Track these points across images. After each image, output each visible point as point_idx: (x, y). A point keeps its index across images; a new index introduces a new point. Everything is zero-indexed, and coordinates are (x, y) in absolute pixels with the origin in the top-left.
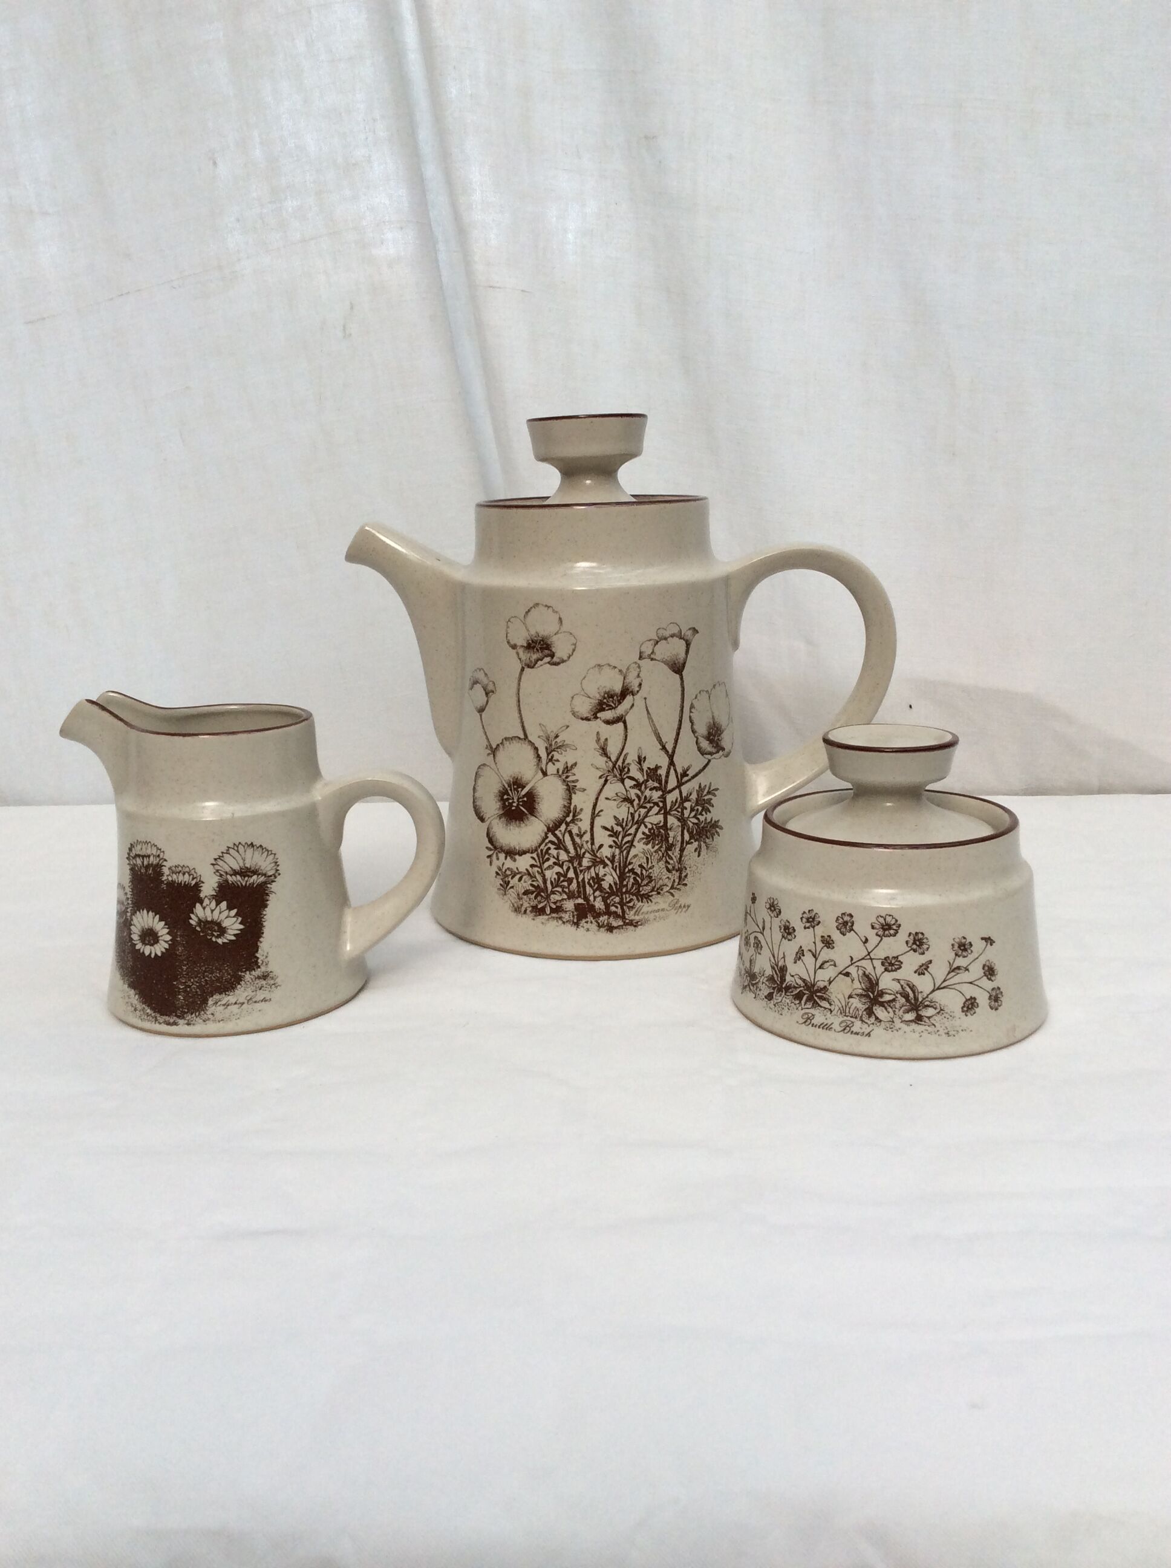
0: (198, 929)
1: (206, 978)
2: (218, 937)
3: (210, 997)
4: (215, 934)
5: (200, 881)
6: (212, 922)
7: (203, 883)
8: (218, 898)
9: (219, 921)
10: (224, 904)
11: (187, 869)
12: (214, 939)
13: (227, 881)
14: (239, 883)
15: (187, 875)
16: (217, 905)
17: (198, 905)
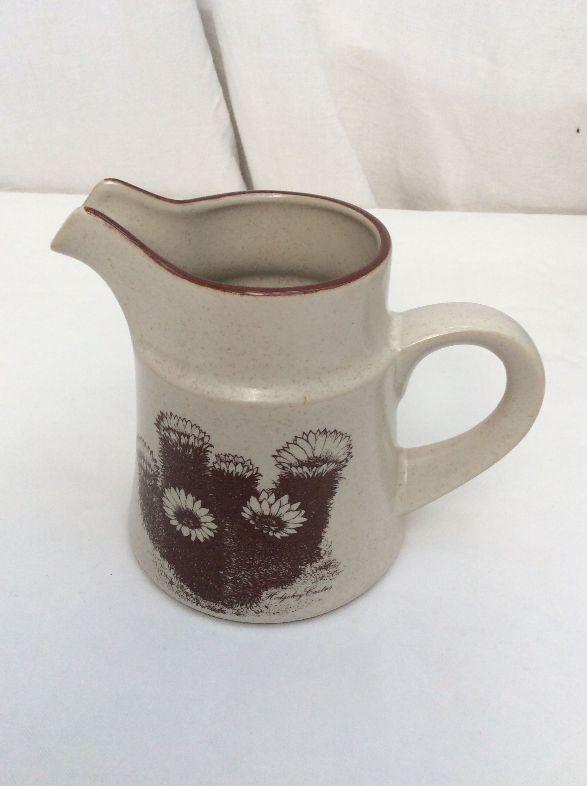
0: (252, 522)
1: (261, 572)
2: (276, 531)
3: (264, 591)
4: (273, 528)
5: (257, 473)
6: (270, 516)
7: (261, 475)
8: (278, 492)
9: (278, 515)
10: (285, 499)
11: (241, 460)
12: (271, 534)
13: (290, 474)
14: (305, 475)
15: (240, 465)
16: (276, 500)
17: (253, 499)
